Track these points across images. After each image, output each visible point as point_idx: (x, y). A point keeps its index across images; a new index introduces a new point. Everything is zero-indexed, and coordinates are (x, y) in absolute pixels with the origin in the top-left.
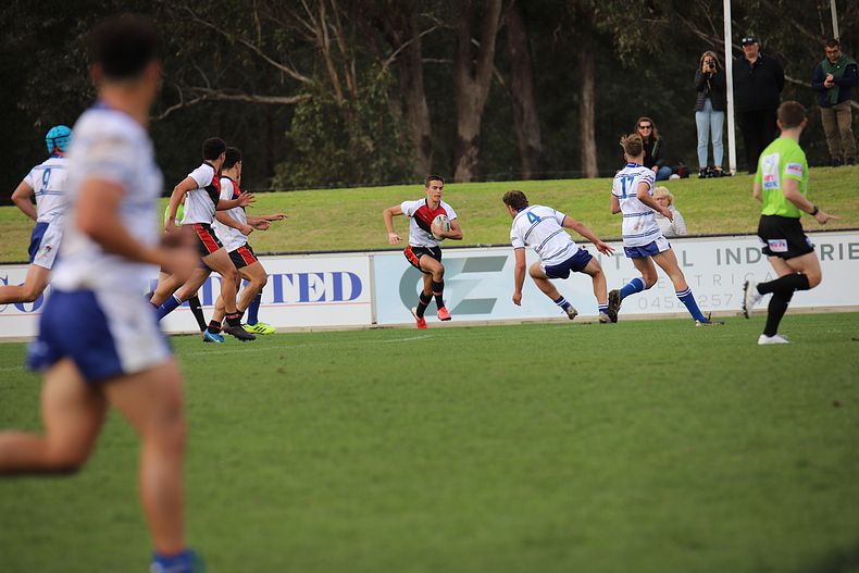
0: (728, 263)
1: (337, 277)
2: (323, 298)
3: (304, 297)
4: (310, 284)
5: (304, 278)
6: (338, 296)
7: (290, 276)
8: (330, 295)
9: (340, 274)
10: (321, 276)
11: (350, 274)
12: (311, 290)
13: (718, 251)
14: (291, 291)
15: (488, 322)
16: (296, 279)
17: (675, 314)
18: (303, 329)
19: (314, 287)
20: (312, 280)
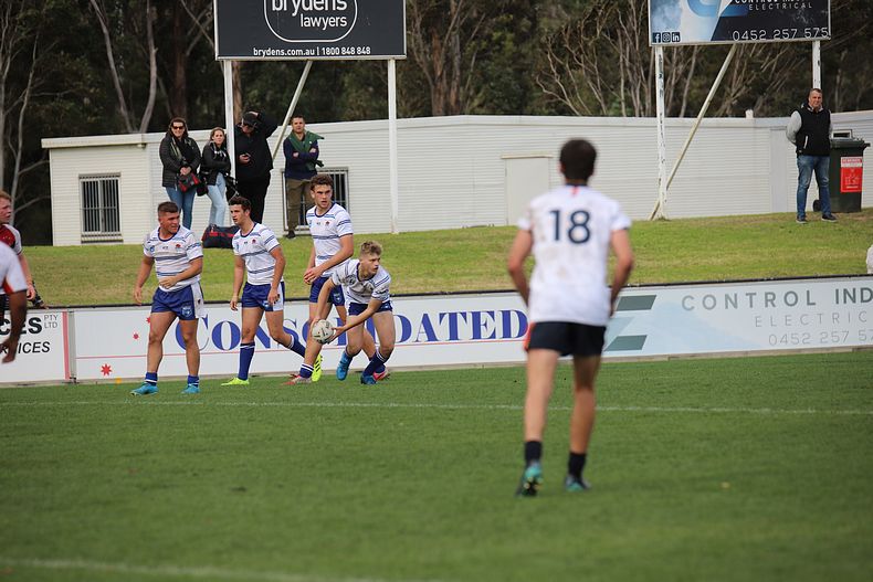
0: (845, 302)
1: (506, 315)
2: (493, 336)
3: (477, 335)
4: (482, 322)
5: (476, 316)
6: (507, 334)
7: (464, 315)
8: (500, 333)
9: (509, 312)
10: (492, 314)
11: (517, 312)
12: (483, 328)
13: (837, 291)
14: (465, 328)
15: (639, 358)
16: (470, 317)
17: (800, 350)
18: (475, 365)
19: (485, 325)
20: (484, 317)
